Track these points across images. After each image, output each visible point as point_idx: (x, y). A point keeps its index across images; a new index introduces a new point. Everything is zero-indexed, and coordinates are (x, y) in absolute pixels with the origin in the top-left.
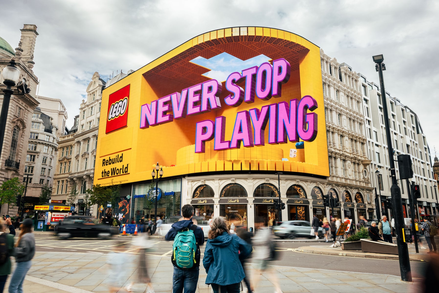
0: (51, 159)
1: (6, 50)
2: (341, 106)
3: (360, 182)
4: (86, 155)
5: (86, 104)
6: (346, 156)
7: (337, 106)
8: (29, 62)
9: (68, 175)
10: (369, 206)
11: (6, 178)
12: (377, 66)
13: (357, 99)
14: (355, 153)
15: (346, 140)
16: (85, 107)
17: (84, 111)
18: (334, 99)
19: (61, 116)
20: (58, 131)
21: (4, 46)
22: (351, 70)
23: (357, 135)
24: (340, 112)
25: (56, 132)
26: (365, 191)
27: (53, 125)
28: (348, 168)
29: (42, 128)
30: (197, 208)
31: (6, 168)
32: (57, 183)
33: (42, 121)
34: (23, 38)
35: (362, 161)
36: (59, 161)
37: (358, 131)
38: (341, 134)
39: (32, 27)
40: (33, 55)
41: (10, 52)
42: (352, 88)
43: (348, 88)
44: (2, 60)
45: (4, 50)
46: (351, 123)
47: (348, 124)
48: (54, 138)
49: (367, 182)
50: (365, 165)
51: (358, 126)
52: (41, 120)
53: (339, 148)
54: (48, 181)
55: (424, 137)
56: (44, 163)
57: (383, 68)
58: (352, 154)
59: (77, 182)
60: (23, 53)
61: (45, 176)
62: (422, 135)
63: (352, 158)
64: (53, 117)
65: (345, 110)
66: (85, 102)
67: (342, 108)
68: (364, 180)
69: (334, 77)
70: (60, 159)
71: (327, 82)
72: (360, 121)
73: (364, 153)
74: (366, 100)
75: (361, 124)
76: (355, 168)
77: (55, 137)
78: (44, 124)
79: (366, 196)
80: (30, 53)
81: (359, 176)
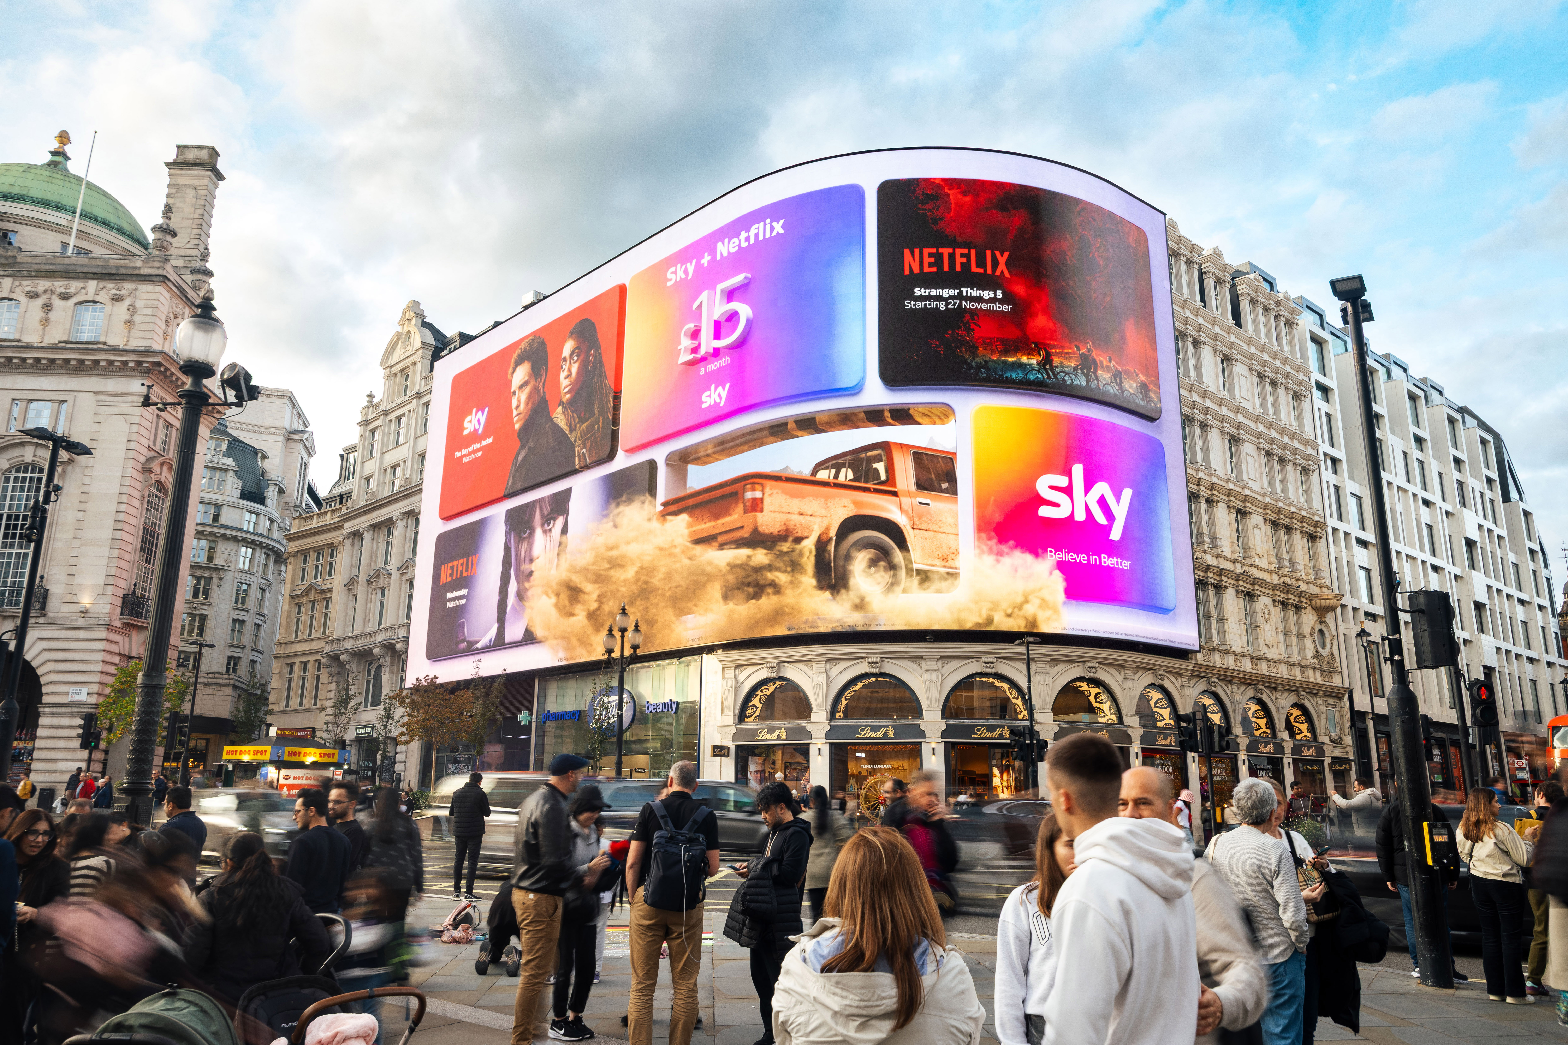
0: (264, 590)
1: (120, 231)
2: (1237, 410)
3: (1303, 667)
4: (382, 577)
5: (381, 408)
6: (1255, 581)
7: (1225, 411)
8: (194, 271)
9: (323, 645)
10: (1336, 750)
11: (124, 655)
12: (1344, 310)
13: (1294, 386)
14: (1287, 571)
15: (1256, 526)
16: (375, 419)
17: (373, 431)
18: (1212, 389)
19: (292, 445)
20: (285, 498)
21: (113, 219)
22: (1272, 289)
23: (1293, 509)
24: (1234, 431)
25: (278, 501)
26: (1320, 701)
27: (268, 476)
28: (1261, 621)
29: (232, 486)
30: (754, 755)
31: (124, 623)
32: (286, 670)
33: (234, 464)
34: (173, 191)
35: (1311, 598)
36: (293, 597)
37: (1298, 496)
38: (1239, 504)
39: (204, 155)
40: (206, 248)
41: (131, 237)
42: (1276, 348)
43: (1262, 349)
44: (110, 267)
45: (114, 233)
46: (1270, 469)
47: (1261, 474)
48: (272, 521)
49: (1328, 667)
50: (1322, 611)
51: (1296, 479)
52: (229, 462)
53: (1233, 552)
54: (253, 662)
55: (1526, 514)
56: (240, 605)
57: (1367, 315)
58: (1277, 573)
59: (353, 666)
60: (175, 241)
61: (243, 648)
62: (1522, 505)
63: (1275, 587)
64: (269, 452)
65: (1252, 425)
66: (375, 401)
67: (1240, 418)
68: (1316, 661)
69: (1215, 312)
70: (295, 593)
71: (1191, 331)
72: (1303, 462)
73: (1317, 571)
74: (1324, 390)
75: (1305, 470)
76: (1285, 622)
77: (276, 515)
78: (238, 475)
79: (1323, 716)
80: (197, 242)
81: (1302, 649)
